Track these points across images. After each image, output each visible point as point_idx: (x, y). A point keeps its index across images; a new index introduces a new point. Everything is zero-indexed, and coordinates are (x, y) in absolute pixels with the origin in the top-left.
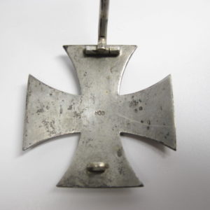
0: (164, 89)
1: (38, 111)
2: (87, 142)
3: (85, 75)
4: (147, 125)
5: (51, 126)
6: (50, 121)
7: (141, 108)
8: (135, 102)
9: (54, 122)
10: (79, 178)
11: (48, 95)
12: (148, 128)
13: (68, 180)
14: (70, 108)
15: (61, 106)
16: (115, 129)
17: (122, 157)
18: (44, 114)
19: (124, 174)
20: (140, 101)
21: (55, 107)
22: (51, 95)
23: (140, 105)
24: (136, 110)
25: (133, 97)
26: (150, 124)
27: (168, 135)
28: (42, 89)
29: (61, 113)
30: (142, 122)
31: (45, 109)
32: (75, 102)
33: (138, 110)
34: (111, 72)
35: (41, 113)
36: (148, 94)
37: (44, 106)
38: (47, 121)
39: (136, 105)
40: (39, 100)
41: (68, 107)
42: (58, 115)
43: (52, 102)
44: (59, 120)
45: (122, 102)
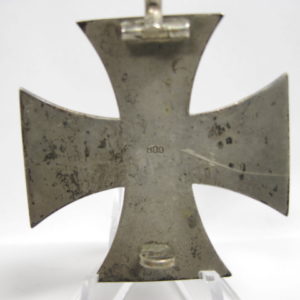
0: (273, 104)
1: (47, 157)
2: (136, 205)
3: (123, 80)
4: (240, 171)
5: (73, 181)
6: (70, 172)
7: (229, 141)
8: (219, 127)
9: (76, 173)
10: (128, 268)
11: (61, 124)
12: (242, 177)
13: (110, 270)
14: (103, 145)
15: (85, 143)
16: (183, 178)
17: (196, 228)
18: (58, 160)
19: (200, 258)
20: (228, 126)
21: (76, 147)
22: (65, 124)
23: (228, 133)
24: (220, 144)
25: (215, 118)
26: (244, 170)
27: (275, 190)
28: (47, 115)
29: (87, 155)
30: (231, 165)
31: (58, 152)
32: (109, 132)
33: (224, 142)
34: (174, 70)
35: (52, 160)
36: (243, 113)
37: (55, 147)
38: (64, 173)
39: (220, 134)
40: (44, 137)
41: (99, 144)
42: (83, 160)
43: (69, 138)
44: (86, 169)
45: (195, 128)
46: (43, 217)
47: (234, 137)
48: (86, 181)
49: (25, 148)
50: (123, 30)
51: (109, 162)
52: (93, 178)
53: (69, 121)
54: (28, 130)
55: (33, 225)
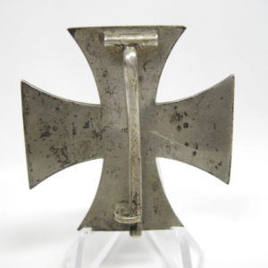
1: (43, 135)
2: (112, 172)
3: (104, 75)
4: (193, 150)
5: (63, 154)
6: (60, 147)
7: (186, 125)
8: (178, 115)
9: (66, 148)
10: (104, 220)
11: (54, 110)
12: (194, 153)
13: (91, 222)
14: (87, 126)
15: (73, 124)
16: (149, 153)
17: (158, 192)
18: (51, 138)
19: (160, 214)
20: (186, 114)
21: (65, 127)
22: (57, 109)
23: (185, 120)
24: (179, 127)
25: (176, 108)
26: (197, 148)
27: (220, 164)
28: (43, 102)
29: (74, 134)
30: (186, 144)
31: (51, 131)
32: (92, 116)
33: (182, 127)
34: (145, 69)
35: (46, 138)
36: (197, 105)
37: (49, 127)
38: (56, 147)
39: (179, 120)
40: (41, 119)
41: (84, 125)
42: (71, 137)
43: (61, 120)
44: (73, 145)
45: (160, 115)
46: (39, 181)
47: (190, 122)
48: (73, 153)
49: (25, 128)
50: (105, 39)
51: (92, 139)
52: (78, 152)
53: (61, 107)
54: (28, 113)
55: (32, 186)
